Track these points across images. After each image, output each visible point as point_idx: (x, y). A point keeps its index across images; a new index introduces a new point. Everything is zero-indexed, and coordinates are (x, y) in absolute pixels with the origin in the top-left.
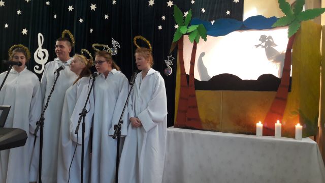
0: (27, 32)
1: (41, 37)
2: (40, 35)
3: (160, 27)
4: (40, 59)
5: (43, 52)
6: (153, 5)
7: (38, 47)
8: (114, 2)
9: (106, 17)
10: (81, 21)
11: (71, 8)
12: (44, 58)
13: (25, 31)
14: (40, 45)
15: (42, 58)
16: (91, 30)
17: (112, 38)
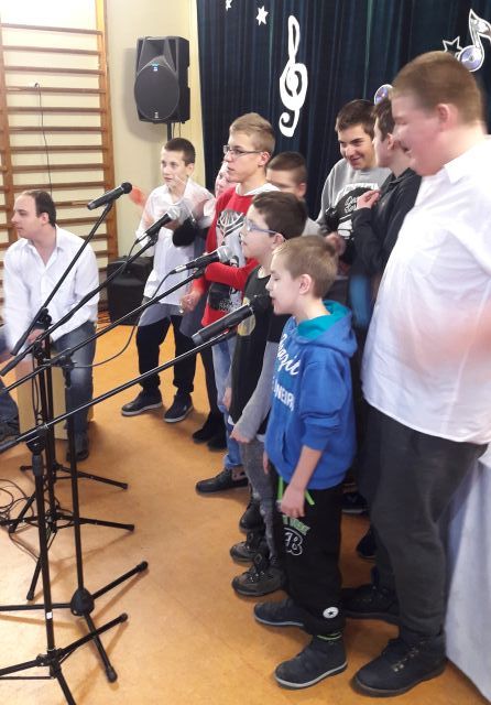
0: (267, 18)
1: (294, 27)
2: (292, 21)
4: (290, 93)
5: (297, 73)
7: (287, 58)
12: (299, 90)
13: (262, 15)
14: (293, 50)
15: (294, 92)
17: (472, 12)
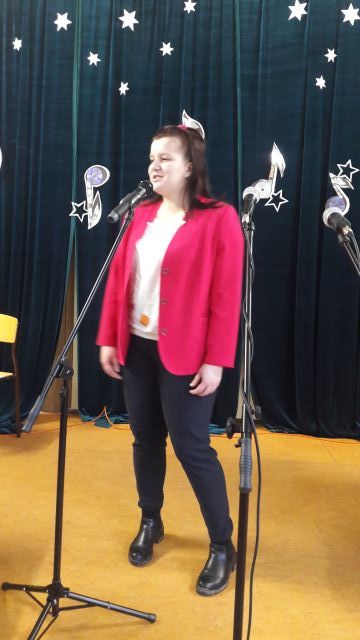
3: (321, 82)
6: (304, 16)
8: (190, 7)
9: (167, 49)
10: (94, 59)
11: (62, 21)
16: (124, 88)
17: (184, 112)
